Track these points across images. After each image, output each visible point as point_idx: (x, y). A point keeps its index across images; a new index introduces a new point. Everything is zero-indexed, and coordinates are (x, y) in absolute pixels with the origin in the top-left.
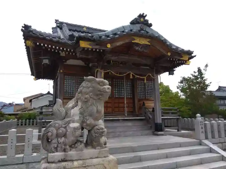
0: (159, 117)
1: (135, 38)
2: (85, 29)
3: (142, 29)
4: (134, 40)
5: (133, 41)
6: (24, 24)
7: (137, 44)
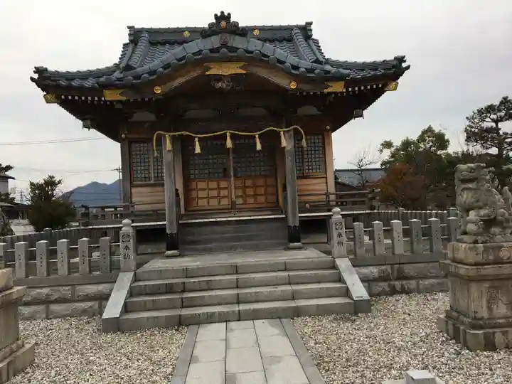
0: (294, 215)
1: (211, 65)
2: (187, 34)
3: (224, 45)
4: (209, 69)
5: (207, 73)
6: (35, 68)
7: (219, 78)
